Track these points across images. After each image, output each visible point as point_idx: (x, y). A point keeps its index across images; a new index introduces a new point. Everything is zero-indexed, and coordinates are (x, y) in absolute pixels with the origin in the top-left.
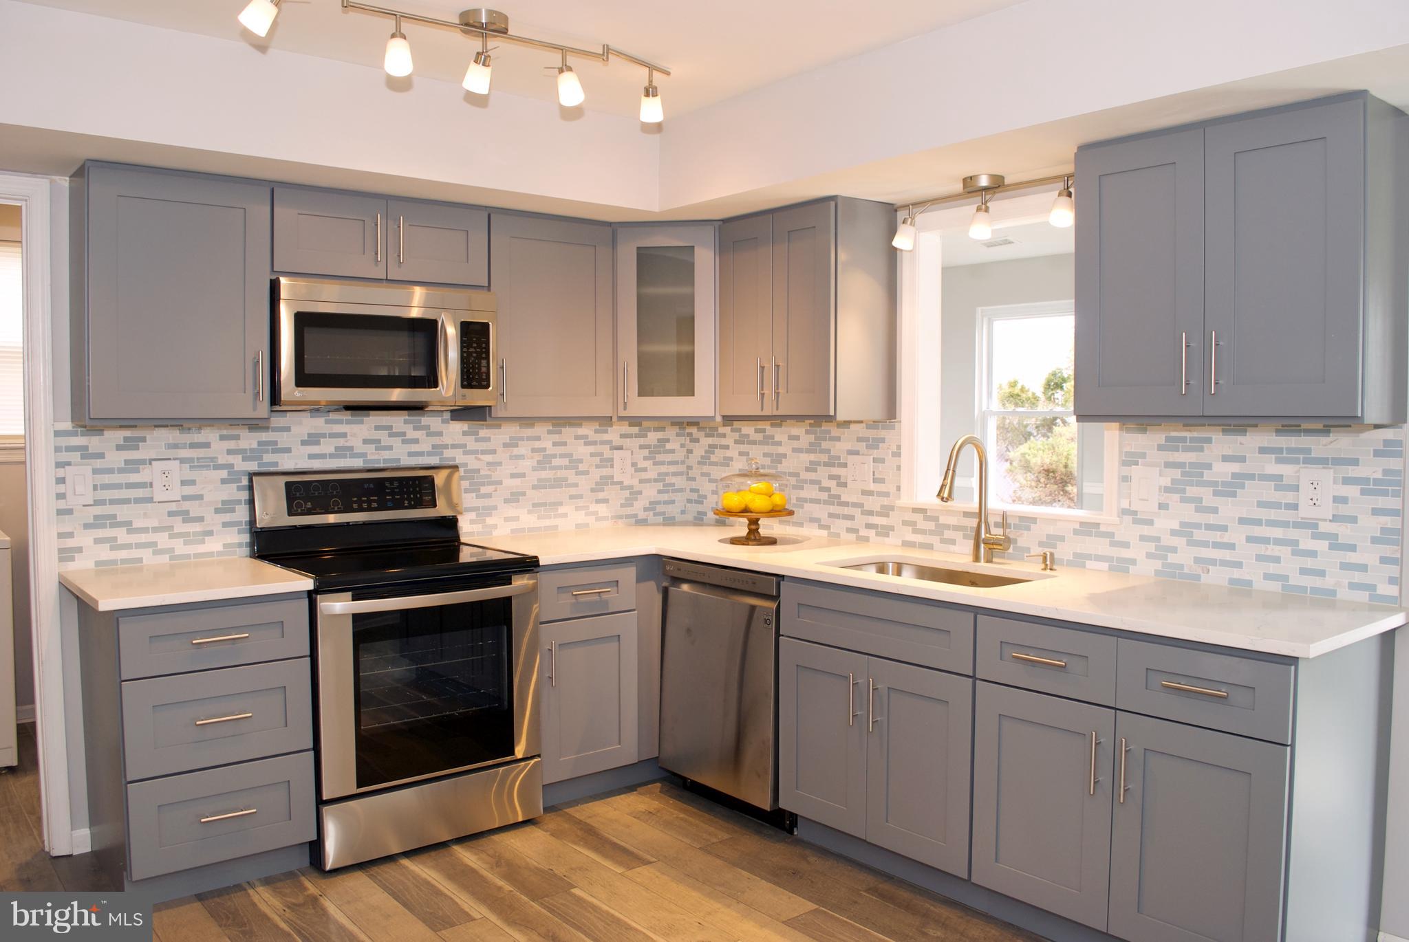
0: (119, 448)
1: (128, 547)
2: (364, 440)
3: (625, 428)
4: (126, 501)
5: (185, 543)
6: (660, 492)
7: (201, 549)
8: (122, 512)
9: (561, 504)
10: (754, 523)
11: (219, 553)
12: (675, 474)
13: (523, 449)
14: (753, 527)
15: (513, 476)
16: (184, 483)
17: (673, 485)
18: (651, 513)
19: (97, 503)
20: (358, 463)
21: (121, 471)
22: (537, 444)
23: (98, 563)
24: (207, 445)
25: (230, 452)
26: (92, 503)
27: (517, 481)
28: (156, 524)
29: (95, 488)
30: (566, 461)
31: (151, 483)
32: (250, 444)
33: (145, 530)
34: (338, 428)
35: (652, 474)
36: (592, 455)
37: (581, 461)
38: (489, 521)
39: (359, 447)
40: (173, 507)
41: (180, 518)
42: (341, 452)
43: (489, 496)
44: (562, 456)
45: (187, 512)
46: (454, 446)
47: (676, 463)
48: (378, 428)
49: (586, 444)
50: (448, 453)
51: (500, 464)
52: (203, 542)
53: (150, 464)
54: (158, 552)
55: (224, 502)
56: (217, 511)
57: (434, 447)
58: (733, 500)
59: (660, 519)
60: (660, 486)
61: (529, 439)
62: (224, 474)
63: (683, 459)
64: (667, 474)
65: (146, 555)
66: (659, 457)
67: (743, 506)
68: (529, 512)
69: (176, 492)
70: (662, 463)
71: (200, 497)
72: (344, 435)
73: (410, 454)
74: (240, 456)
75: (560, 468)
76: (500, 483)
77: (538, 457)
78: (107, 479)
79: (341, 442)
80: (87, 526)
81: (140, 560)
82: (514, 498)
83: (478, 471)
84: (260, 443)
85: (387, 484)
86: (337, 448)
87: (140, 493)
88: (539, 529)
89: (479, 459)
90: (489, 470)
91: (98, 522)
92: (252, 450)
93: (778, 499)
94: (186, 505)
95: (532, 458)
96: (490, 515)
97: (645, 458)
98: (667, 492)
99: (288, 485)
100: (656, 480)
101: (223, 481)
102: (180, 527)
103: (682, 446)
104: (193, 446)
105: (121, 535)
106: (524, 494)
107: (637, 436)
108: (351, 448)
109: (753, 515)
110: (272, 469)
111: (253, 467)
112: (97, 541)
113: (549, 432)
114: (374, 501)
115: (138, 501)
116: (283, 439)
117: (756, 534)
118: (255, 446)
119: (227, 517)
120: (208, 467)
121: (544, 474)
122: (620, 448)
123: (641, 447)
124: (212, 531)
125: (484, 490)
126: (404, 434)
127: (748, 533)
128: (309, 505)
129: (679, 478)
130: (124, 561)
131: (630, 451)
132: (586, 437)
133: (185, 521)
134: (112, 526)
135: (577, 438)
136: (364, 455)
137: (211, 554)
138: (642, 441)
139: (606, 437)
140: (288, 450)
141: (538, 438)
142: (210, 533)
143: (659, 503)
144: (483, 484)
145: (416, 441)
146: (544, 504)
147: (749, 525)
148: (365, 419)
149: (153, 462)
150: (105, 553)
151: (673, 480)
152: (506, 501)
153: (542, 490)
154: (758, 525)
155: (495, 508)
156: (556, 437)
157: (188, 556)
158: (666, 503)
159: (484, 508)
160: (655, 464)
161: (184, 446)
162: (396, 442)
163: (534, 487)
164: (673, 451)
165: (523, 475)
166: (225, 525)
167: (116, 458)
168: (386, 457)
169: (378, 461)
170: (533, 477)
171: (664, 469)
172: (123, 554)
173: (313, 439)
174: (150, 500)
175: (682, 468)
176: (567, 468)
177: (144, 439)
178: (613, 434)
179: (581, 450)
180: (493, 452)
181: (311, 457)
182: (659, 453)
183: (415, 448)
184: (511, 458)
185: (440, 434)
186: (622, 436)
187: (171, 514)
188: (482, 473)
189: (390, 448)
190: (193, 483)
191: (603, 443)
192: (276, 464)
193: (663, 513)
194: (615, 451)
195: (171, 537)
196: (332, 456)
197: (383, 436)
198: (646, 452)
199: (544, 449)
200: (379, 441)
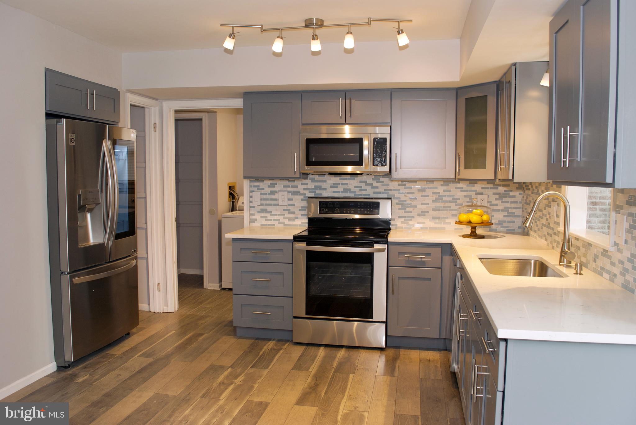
0: (269, 187)
1: (271, 220)
2: (355, 186)
3: (485, 185)
4: (270, 205)
5: (289, 221)
6: (505, 216)
7: (294, 223)
8: (269, 208)
9: (447, 218)
10: (474, 228)
11: (300, 225)
12: (514, 208)
13: (429, 192)
14: (473, 230)
15: (422, 204)
16: (288, 200)
17: (514, 213)
18: (500, 226)
19: (261, 205)
20: (352, 195)
21: (269, 194)
22: (435, 191)
23: (262, 225)
24: (297, 187)
25: (305, 189)
26: (260, 205)
27: (425, 207)
28: (279, 213)
29: (261, 199)
30: (450, 199)
31: (278, 199)
32: (312, 187)
33: (276, 215)
34: (345, 182)
35: (500, 207)
36: (465, 196)
37: (459, 199)
38: (410, 223)
39: (353, 189)
40: (285, 208)
41: (287, 212)
42: (346, 191)
43: (411, 212)
44: (448, 196)
45: (290, 210)
46: (394, 190)
47: (517, 202)
48: (361, 182)
49: (461, 191)
50: (391, 193)
51: (416, 199)
52: (295, 221)
53: (278, 192)
54: (280, 223)
55: (302, 207)
56: (300, 210)
57: (385, 190)
58: (464, 217)
59: (505, 230)
60: (506, 213)
61: (431, 188)
62: (302, 197)
63: (521, 200)
64: (510, 208)
65: (276, 223)
66: (505, 199)
67: (468, 220)
68: (430, 220)
69: (286, 202)
70: (507, 202)
71: (294, 205)
72: (347, 184)
73: (374, 193)
74: (308, 191)
75: (447, 202)
76: (416, 207)
77: (435, 196)
78: (265, 197)
79: (346, 187)
80: (259, 212)
81: (274, 225)
82: (423, 214)
83: (405, 201)
84: (315, 186)
85: (359, 204)
86: (344, 189)
87: (275, 202)
88: (435, 228)
89: (406, 196)
90: (411, 201)
91: (262, 211)
92: (312, 189)
93: (485, 218)
94: (289, 207)
95: (432, 196)
96: (411, 220)
97: (496, 199)
98: (510, 216)
99: (320, 202)
100: (502, 210)
101: (302, 200)
102: (287, 215)
103: (520, 194)
104: (292, 187)
105: (268, 216)
106: (428, 212)
107: (491, 188)
108: (350, 189)
109: (473, 225)
110: (319, 196)
111: (312, 195)
112: (262, 217)
113: (442, 185)
114: (352, 210)
115: (274, 205)
116: (323, 185)
117: (474, 233)
118: (313, 187)
119: (303, 213)
120: (297, 195)
121: (438, 204)
122: (482, 194)
123: (494, 194)
124: (298, 217)
125: (408, 209)
126: (372, 184)
127: (471, 233)
128: (327, 210)
129: (518, 210)
130: (269, 225)
131: (487, 196)
132: (462, 188)
133: (289, 213)
134: (266, 213)
135: (457, 188)
136: (355, 192)
137: (297, 225)
138: (495, 191)
139: (473, 188)
140: (325, 189)
141: (436, 188)
142: (297, 218)
143: (505, 222)
144: (408, 207)
145: (377, 187)
146: (439, 218)
147: (471, 229)
148: (356, 178)
149: (279, 192)
150: (264, 222)
151: (514, 211)
152: (419, 215)
153: (437, 211)
154: (476, 229)
155: (413, 217)
156: (445, 188)
157: (289, 225)
158: (509, 222)
159: (408, 217)
160: (502, 202)
161: (289, 187)
162: (368, 188)
163: (433, 210)
164: (514, 196)
165: (427, 204)
166: (302, 215)
167: (268, 190)
168: (364, 194)
169: (361, 195)
170: (434, 205)
171: (508, 205)
172: (269, 222)
173: (335, 185)
174: (278, 205)
175: (520, 205)
176: (450, 202)
177: (276, 184)
178: (478, 187)
179: (459, 194)
180: (413, 193)
181: (334, 192)
182: (506, 197)
183: (377, 190)
184: (422, 196)
185: (388, 185)
186: (483, 188)
187: (284, 210)
188: (407, 202)
189: (366, 190)
190: (292, 200)
191: (471, 191)
192: (321, 194)
193: (507, 227)
194: (478, 195)
195: (285, 218)
196: (342, 192)
197: (363, 185)
198: (497, 196)
199: (439, 193)
200: (361, 187)
